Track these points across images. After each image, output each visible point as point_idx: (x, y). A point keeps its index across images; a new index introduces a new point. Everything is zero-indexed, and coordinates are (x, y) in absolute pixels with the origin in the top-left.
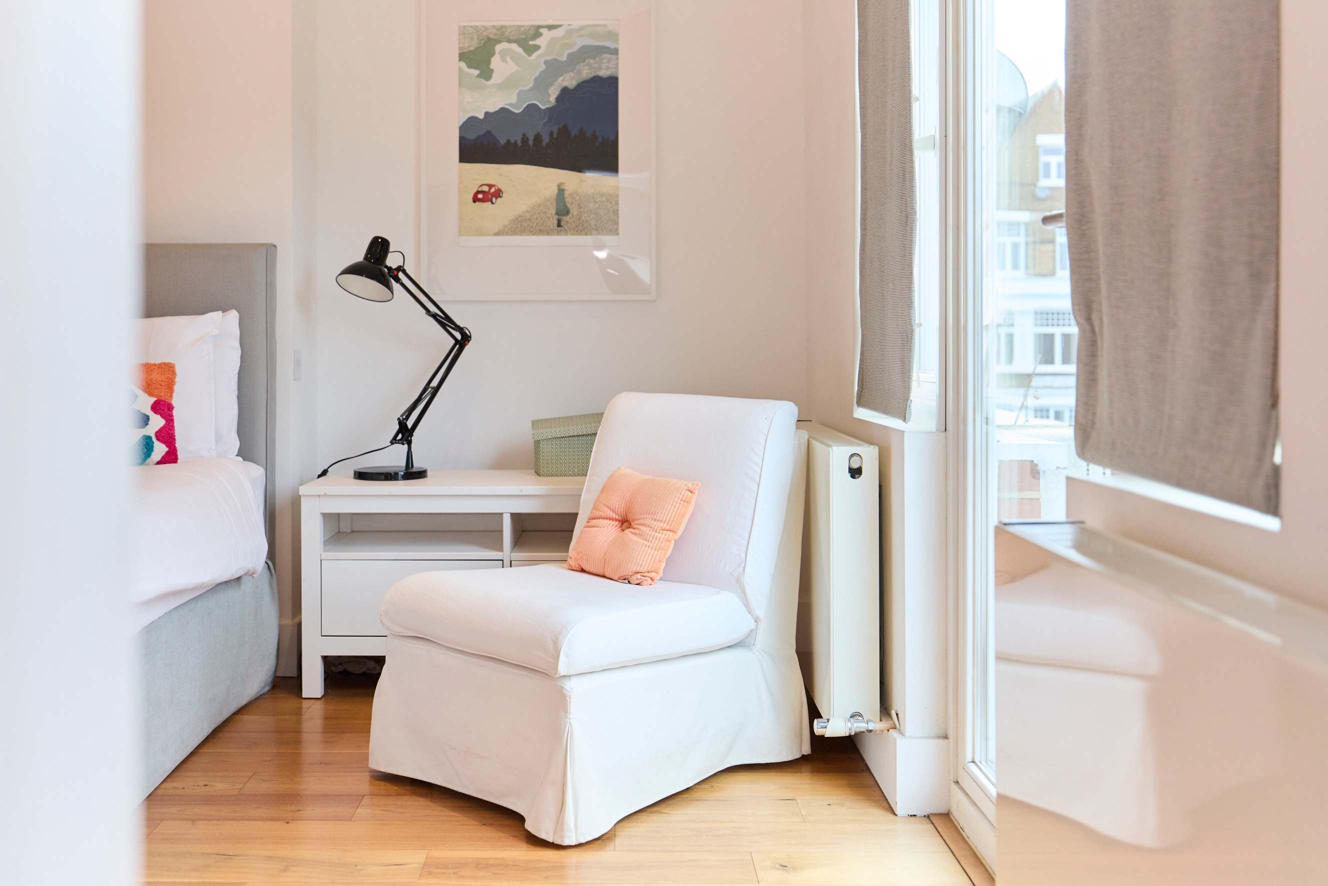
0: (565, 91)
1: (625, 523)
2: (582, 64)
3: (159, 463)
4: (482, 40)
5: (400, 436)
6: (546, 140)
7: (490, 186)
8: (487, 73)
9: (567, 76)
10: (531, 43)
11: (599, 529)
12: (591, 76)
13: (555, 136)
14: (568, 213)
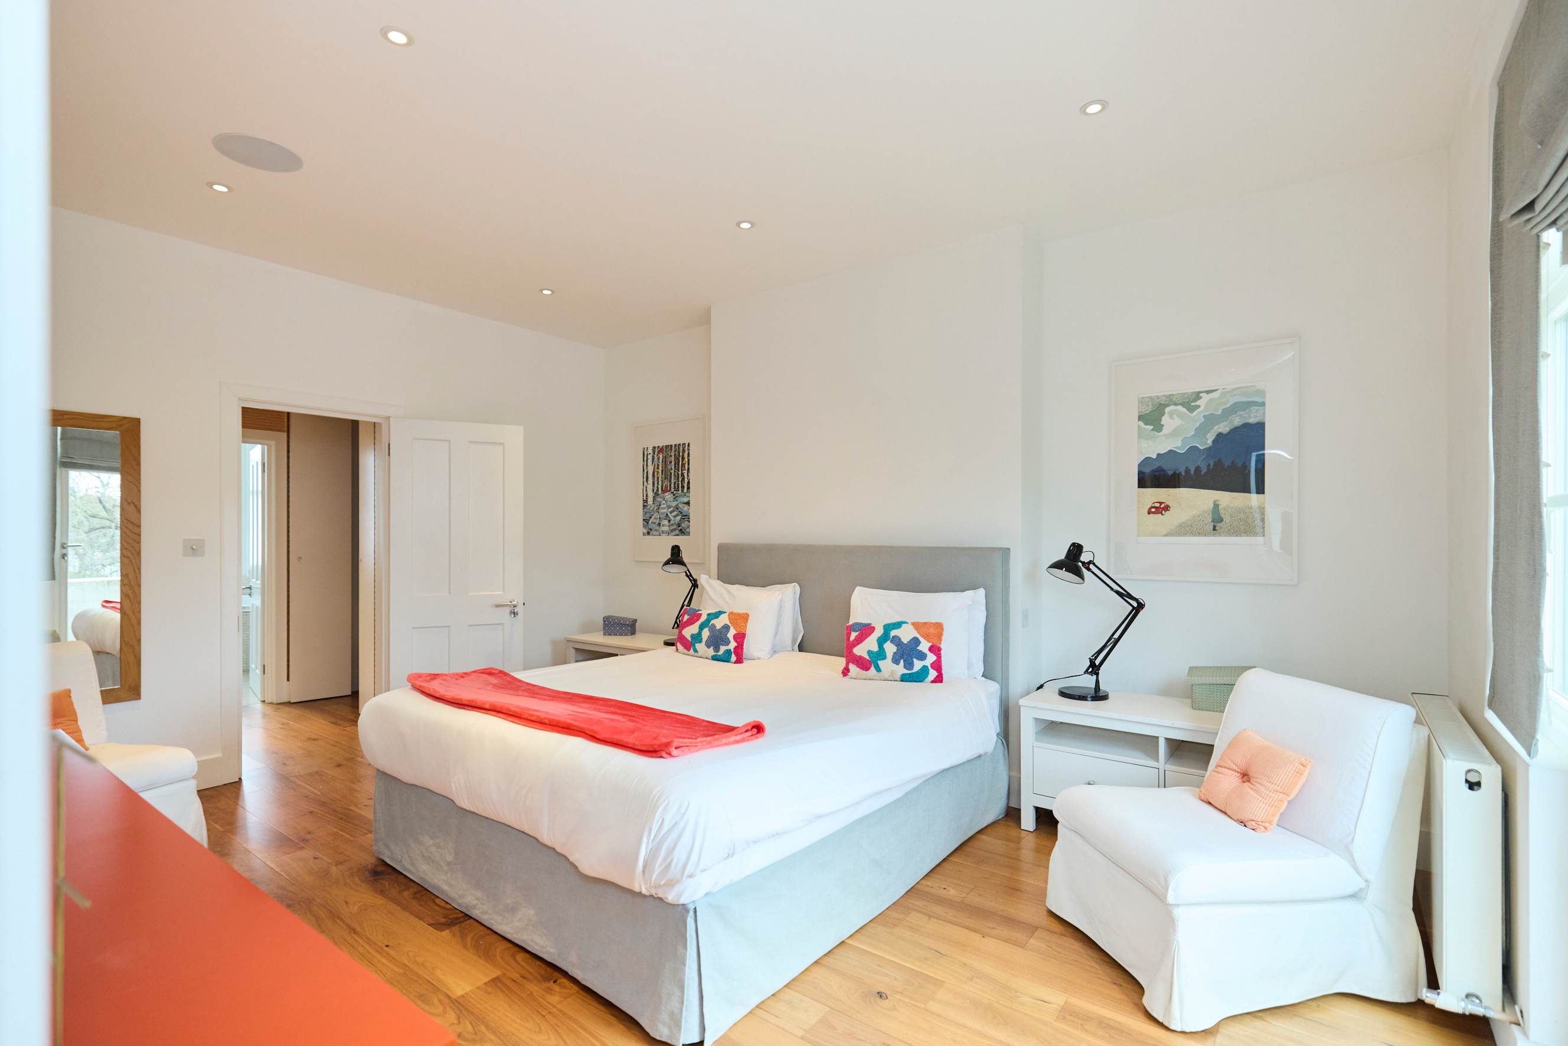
0: (1220, 435)
1: (1245, 776)
2: (1234, 416)
3: (933, 682)
4: (1156, 405)
5: (1090, 670)
6: (1204, 470)
7: (1161, 503)
8: (1158, 427)
9: (1222, 425)
10: (1192, 404)
11: (1224, 776)
12: (1241, 423)
13: (1212, 467)
14: (1222, 520)
